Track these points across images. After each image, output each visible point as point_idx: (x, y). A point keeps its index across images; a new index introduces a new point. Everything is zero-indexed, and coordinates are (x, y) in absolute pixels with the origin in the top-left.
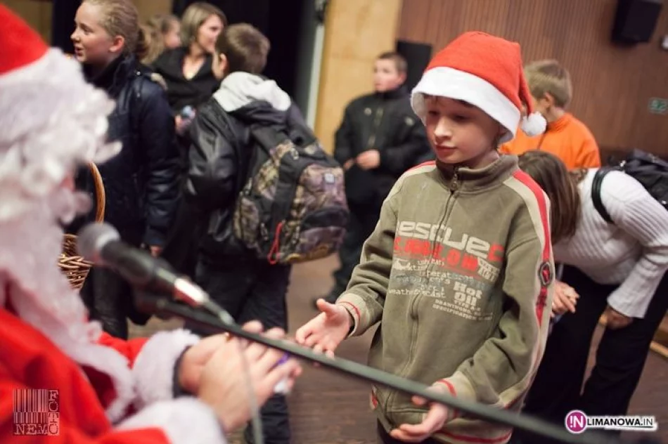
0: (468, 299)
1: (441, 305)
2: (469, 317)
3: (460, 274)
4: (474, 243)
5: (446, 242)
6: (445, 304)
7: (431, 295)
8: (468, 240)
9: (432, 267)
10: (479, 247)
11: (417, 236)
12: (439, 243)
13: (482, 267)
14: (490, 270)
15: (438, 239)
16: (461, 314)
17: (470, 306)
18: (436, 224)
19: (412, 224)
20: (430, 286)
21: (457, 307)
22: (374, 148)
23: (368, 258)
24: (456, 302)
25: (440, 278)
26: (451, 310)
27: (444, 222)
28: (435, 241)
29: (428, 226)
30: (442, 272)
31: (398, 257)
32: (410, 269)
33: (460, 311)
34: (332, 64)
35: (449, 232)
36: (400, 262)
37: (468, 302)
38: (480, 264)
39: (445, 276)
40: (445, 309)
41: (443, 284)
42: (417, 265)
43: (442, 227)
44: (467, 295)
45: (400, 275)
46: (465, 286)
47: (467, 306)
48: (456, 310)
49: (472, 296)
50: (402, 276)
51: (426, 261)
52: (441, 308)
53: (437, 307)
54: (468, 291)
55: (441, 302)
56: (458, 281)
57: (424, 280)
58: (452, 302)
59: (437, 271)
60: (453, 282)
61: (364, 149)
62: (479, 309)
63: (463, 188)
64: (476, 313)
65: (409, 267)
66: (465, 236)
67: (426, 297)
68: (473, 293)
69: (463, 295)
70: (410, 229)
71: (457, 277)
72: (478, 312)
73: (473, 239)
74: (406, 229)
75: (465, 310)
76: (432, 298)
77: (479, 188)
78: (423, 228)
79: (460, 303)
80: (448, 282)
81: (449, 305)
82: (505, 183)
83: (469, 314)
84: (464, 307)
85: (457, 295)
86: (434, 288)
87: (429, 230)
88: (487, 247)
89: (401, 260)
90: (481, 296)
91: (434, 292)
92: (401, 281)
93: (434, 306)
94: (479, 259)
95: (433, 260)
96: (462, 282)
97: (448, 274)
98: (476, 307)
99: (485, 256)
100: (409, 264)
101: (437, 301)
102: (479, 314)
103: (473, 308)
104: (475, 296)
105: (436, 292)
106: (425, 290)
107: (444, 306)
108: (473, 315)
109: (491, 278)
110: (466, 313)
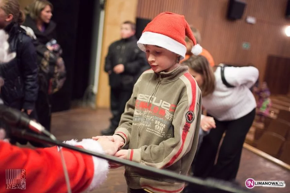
0: (160, 127)
1: (149, 130)
2: (160, 136)
3: (158, 117)
4: (165, 104)
5: (153, 103)
6: (151, 130)
7: (146, 126)
8: (162, 102)
9: (147, 114)
10: (166, 105)
11: (144, 100)
12: (151, 103)
13: (167, 114)
14: (169, 115)
15: (151, 102)
16: (157, 135)
17: (161, 131)
18: (151, 95)
19: (143, 95)
20: (146, 122)
21: (156, 131)
22: (122, 63)
23: (128, 110)
24: (155, 129)
25: (150, 118)
26: (153, 133)
27: (154, 94)
28: (149, 102)
29: (148, 96)
30: (151, 116)
31: (136, 109)
32: (140, 115)
33: (157, 133)
34: (108, 27)
35: (155, 99)
36: (137, 111)
37: (160, 129)
38: (166, 113)
39: (152, 118)
40: (151, 132)
41: (150, 121)
42: (143, 113)
43: (153, 96)
44: (160, 126)
45: (137, 117)
46: (159, 122)
47: (159, 131)
48: (155, 133)
49: (162, 127)
50: (137, 118)
51: (146, 111)
52: (149, 131)
53: (148, 131)
54: (160, 125)
55: (149, 129)
56: (157, 120)
57: (144, 119)
58: (154, 129)
59: (149, 115)
60: (155, 121)
61: (117, 64)
62: (164, 133)
63: (163, 80)
64: (163, 135)
65: (140, 114)
66: (161, 101)
67: (144, 126)
68: (162, 126)
69: (159, 126)
70: (142, 97)
71: (156, 118)
72: (164, 134)
73: (164, 102)
74: (141, 97)
75: (158, 133)
76: (146, 127)
77: (169, 80)
78: (146, 97)
79: (157, 130)
80: (153, 120)
81: (153, 130)
82: (180, 78)
83: (160, 135)
84: (158, 131)
85: (156, 126)
86: (147, 122)
87: (148, 98)
88: (169, 105)
89: (138, 111)
90: (165, 127)
91: (147, 124)
92: (137, 120)
93: (147, 130)
94: (166, 111)
95: (148, 111)
96: (158, 121)
97: (153, 117)
98: (163, 132)
99: (168, 109)
100: (140, 112)
101: (148, 128)
102: (164, 135)
103: (161, 132)
104: (163, 127)
105: (148, 124)
106: (144, 123)
107: (151, 131)
108: (161, 135)
109: (169, 119)
110: (159, 134)
